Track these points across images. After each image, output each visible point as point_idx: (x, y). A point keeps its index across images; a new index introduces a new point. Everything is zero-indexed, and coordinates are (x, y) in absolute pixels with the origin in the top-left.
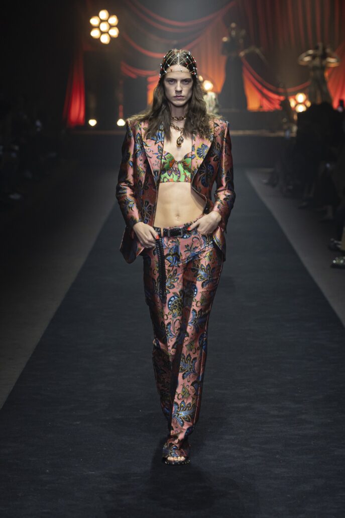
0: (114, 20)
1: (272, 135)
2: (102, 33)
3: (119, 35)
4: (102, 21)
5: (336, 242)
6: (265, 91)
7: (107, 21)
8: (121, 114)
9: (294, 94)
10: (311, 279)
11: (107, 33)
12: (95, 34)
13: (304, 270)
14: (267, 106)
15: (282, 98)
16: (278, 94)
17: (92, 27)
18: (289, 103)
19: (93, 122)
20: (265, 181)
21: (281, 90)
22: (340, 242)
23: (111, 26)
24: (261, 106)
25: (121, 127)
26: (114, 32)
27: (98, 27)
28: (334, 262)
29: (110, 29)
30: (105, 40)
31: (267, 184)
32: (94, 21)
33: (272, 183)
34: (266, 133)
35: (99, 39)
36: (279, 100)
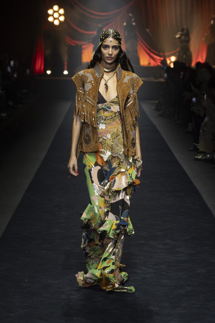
0: (62, 11)
1: (156, 81)
2: (55, 19)
3: (65, 20)
4: (55, 12)
5: (196, 144)
6: (152, 54)
7: (58, 12)
8: (66, 67)
9: (170, 56)
10: (180, 166)
11: (58, 19)
12: (50, 19)
13: (177, 162)
14: (153, 63)
15: (162, 59)
16: (160, 56)
17: (49, 15)
18: (166, 62)
19: (49, 72)
20: (153, 108)
21: (161, 54)
22: (198, 145)
23: (60, 15)
24: (149, 64)
25: (66, 75)
26: (62, 19)
27: (53, 15)
28: (196, 157)
29: (59, 16)
30: (56, 23)
31: (154, 110)
32: (50, 12)
33: (157, 109)
34: (152, 79)
35: (53, 23)
36: (160, 60)
